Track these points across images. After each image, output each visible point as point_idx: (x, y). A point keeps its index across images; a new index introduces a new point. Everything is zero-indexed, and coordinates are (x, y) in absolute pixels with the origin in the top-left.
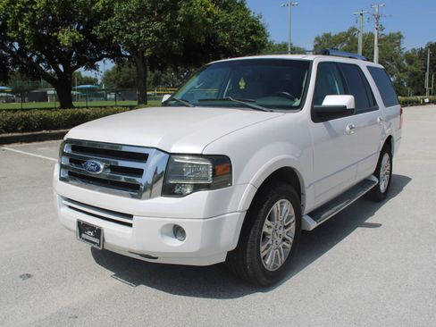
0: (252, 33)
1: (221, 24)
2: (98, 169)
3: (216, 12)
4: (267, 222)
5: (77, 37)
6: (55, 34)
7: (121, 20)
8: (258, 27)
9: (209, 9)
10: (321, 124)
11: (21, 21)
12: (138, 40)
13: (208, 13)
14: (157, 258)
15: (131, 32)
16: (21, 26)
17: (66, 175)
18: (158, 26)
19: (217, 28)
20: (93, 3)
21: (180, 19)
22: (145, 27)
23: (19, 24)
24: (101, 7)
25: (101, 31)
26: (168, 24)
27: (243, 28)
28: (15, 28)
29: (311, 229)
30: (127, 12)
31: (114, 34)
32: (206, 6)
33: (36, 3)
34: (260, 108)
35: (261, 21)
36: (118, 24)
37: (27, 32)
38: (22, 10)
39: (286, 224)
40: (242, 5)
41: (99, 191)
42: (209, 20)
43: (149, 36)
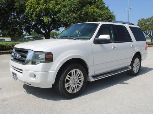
0: (110, 18)
1: (99, 15)
2: (17, 56)
3: (97, 11)
4: (68, 76)
5: (49, 19)
6: (43, 19)
7: (63, 14)
8: (112, 16)
9: (94, 10)
10: (99, 45)
11: (33, 15)
12: (68, 20)
13: (94, 11)
14: (31, 84)
15: (66, 18)
16: (33, 16)
17: (12, 58)
18: (75, 16)
19: (97, 16)
20: (55, 8)
21: (83, 13)
22: (71, 16)
23: (32, 16)
24: (57, 10)
25: (57, 17)
26: (79, 15)
27: (106, 16)
28: (31, 17)
29: (91, 81)
30: (65, 11)
31: (61, 19)
32: (93, 9)
33: (37, 9)
34: (74, 38)
35: (113, 14)
36: (62, 15)
37: (34, 18)
38: (33, 11)
39: (79, 78)
40: (107, 9)
41: (20, 64)
42: (95, 14)
43: (72, 19)
